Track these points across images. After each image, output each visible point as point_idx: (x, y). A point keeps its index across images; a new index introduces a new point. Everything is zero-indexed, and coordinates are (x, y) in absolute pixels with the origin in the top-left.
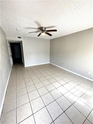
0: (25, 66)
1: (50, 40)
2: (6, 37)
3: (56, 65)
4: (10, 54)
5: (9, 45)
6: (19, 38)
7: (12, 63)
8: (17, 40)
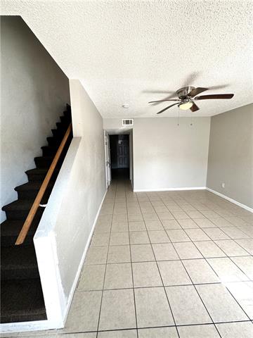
0: (134, 191)
1: (212, 117)
2: (102, 125)
3: (231, 200)
4: (107, 159)
5: (106, 140)
6: (127, 122)
7: (109, 180)
8: (122, 128)
